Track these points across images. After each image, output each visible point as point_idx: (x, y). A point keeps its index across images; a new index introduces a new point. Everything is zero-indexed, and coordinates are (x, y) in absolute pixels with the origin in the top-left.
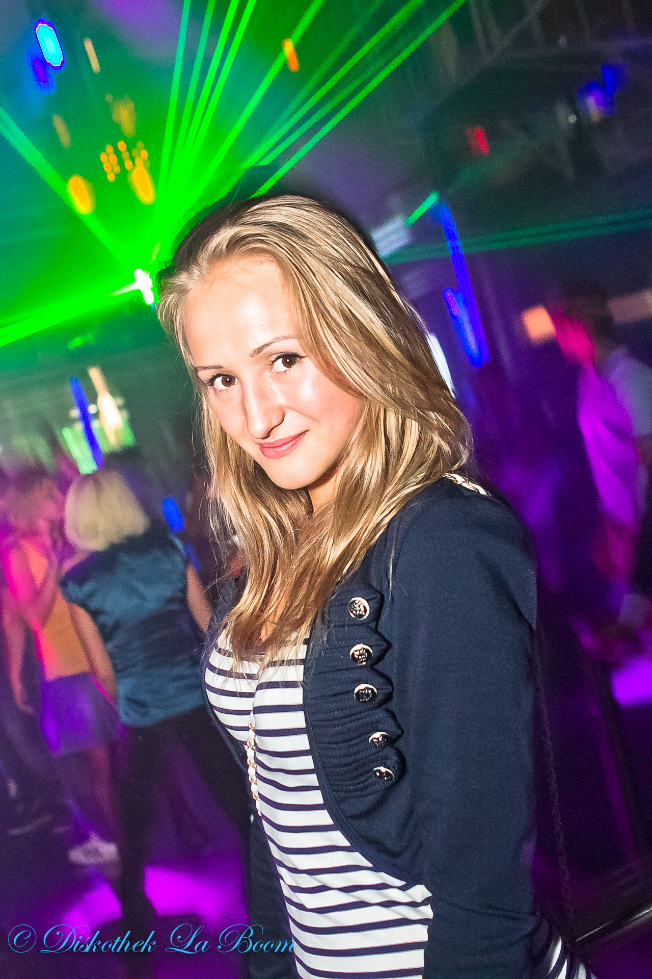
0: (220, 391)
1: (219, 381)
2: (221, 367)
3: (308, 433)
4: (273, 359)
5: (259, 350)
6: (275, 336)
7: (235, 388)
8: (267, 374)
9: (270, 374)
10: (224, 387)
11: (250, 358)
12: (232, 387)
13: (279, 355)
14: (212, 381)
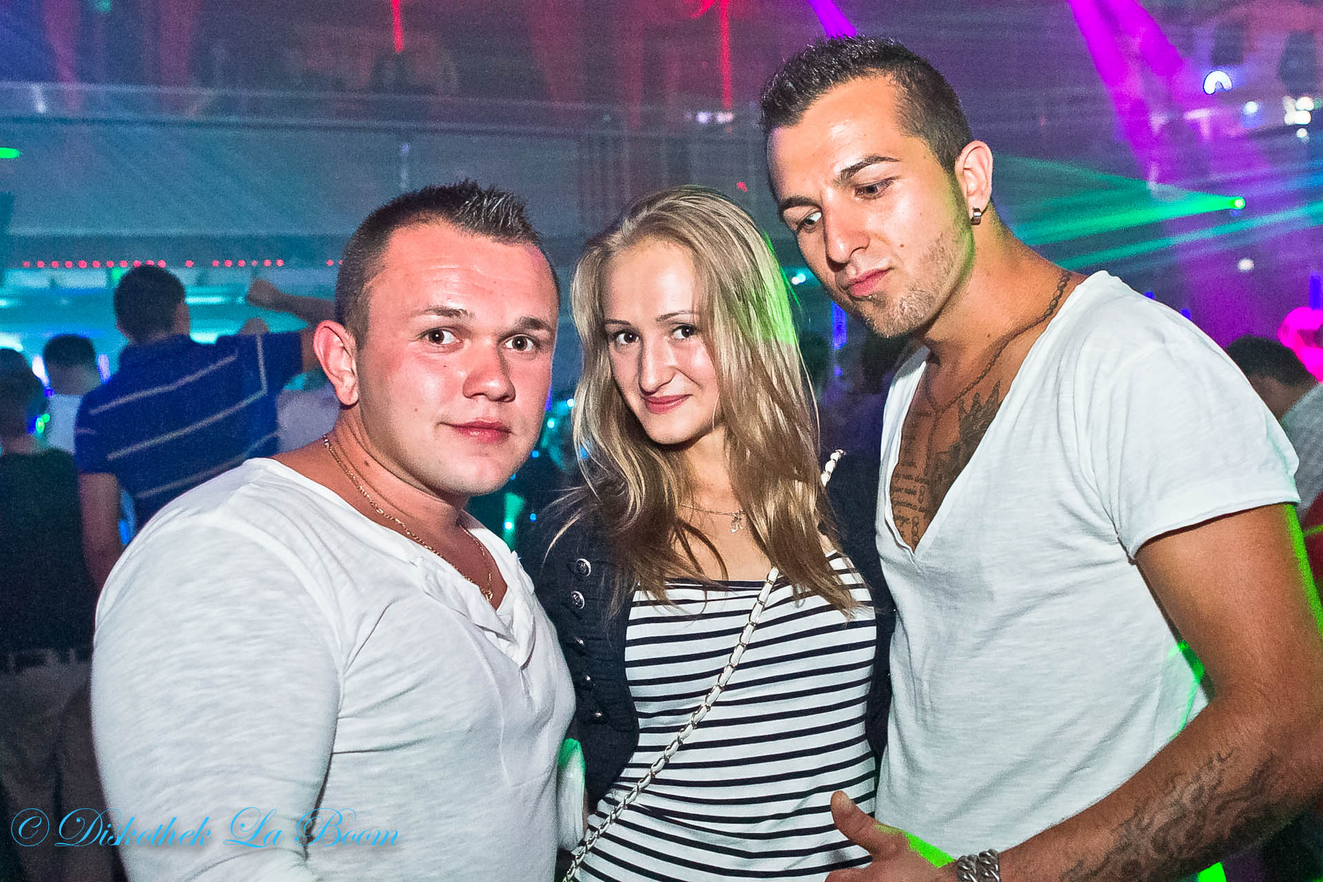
0: (622, 345)
1: (622, 336)
2: (628, 324)
3: (690, 397)
4: (675, 328)
5: (666, 317)
6: (682, 308)
7: (635, 345)
8: (666, 338)
9: (668, 339)
10: (624, 343)
11: (655, 321)
12: (632, 344)
13: (681, 325)
14: (617, 334)
